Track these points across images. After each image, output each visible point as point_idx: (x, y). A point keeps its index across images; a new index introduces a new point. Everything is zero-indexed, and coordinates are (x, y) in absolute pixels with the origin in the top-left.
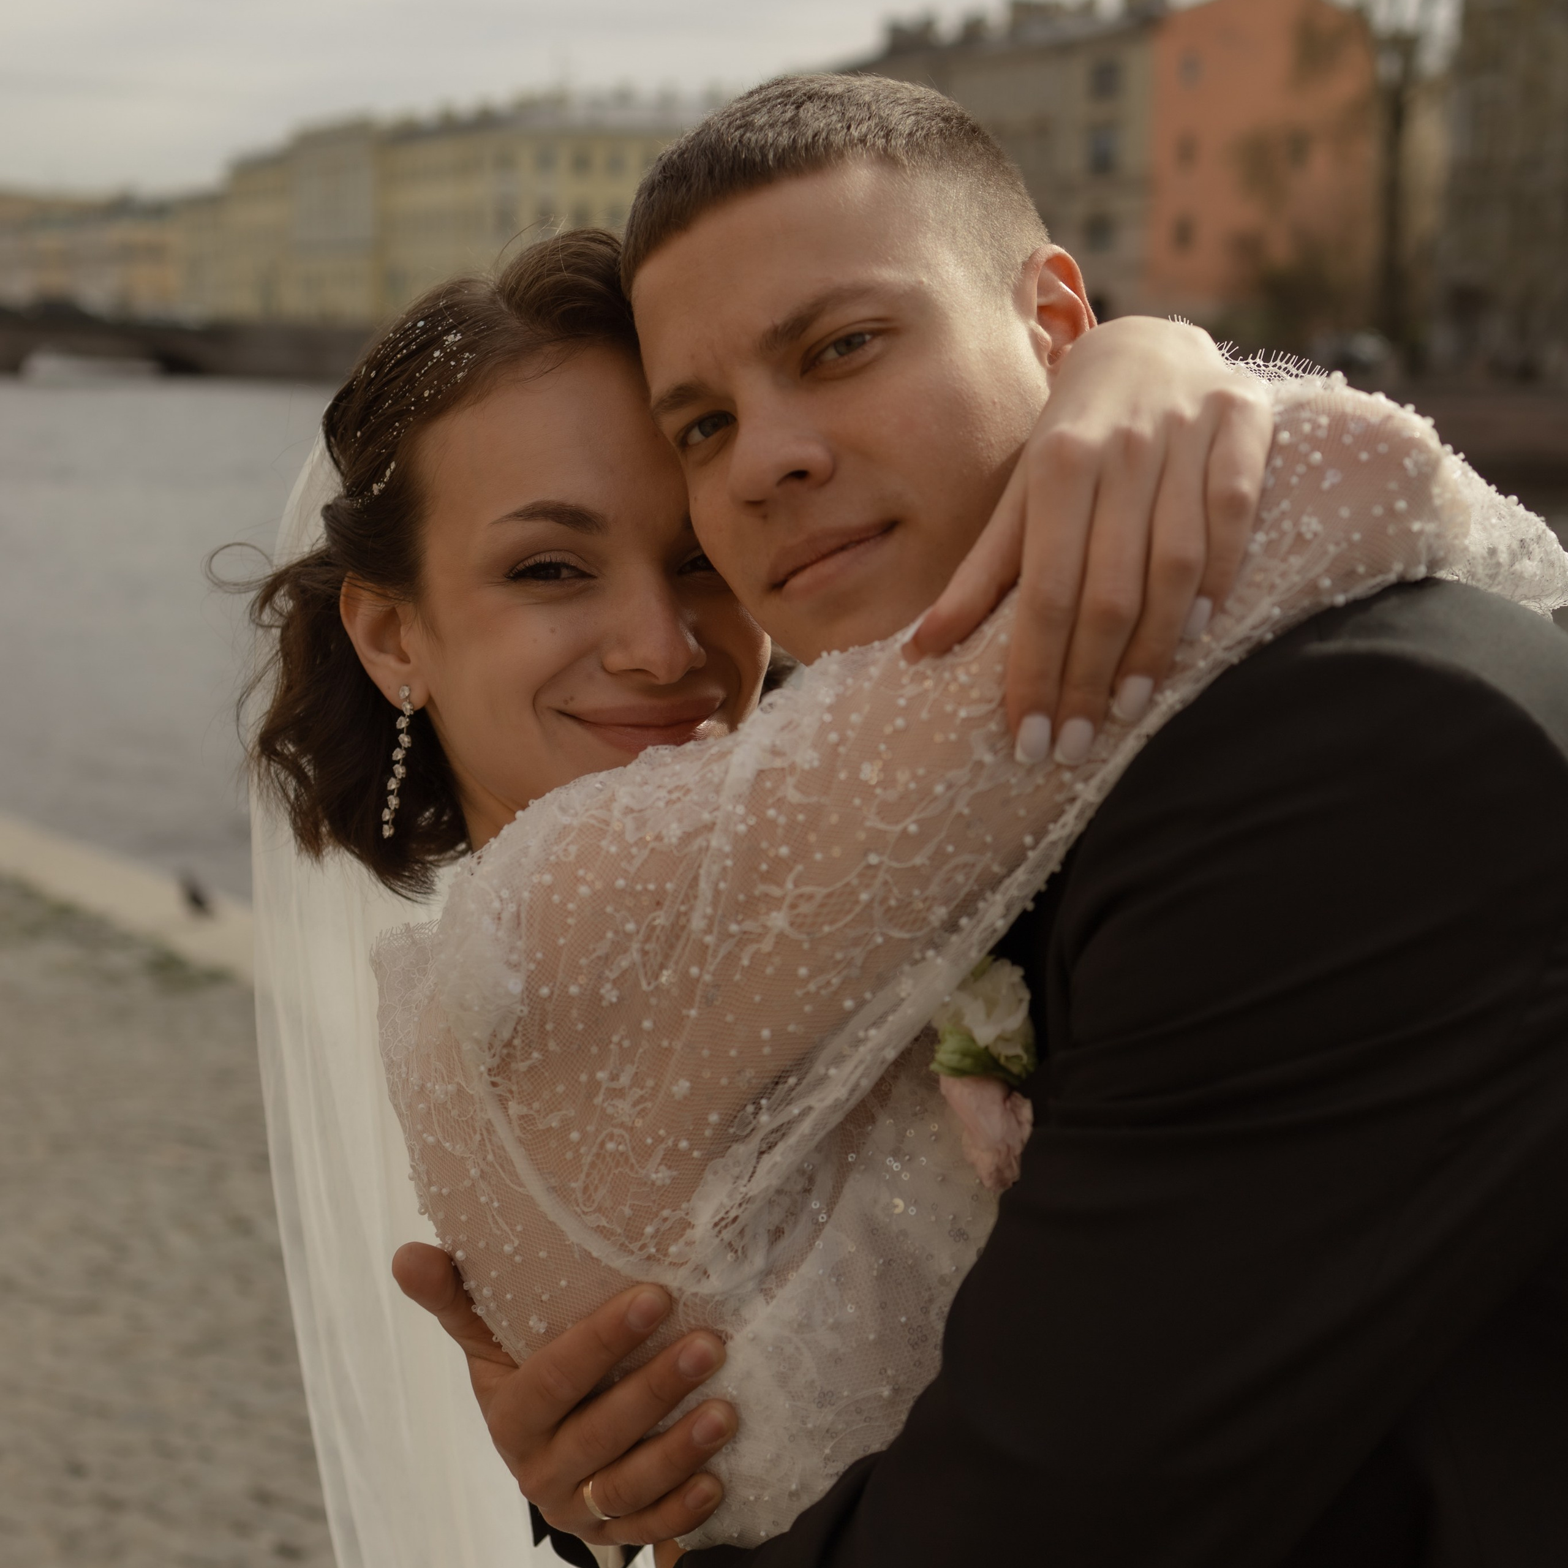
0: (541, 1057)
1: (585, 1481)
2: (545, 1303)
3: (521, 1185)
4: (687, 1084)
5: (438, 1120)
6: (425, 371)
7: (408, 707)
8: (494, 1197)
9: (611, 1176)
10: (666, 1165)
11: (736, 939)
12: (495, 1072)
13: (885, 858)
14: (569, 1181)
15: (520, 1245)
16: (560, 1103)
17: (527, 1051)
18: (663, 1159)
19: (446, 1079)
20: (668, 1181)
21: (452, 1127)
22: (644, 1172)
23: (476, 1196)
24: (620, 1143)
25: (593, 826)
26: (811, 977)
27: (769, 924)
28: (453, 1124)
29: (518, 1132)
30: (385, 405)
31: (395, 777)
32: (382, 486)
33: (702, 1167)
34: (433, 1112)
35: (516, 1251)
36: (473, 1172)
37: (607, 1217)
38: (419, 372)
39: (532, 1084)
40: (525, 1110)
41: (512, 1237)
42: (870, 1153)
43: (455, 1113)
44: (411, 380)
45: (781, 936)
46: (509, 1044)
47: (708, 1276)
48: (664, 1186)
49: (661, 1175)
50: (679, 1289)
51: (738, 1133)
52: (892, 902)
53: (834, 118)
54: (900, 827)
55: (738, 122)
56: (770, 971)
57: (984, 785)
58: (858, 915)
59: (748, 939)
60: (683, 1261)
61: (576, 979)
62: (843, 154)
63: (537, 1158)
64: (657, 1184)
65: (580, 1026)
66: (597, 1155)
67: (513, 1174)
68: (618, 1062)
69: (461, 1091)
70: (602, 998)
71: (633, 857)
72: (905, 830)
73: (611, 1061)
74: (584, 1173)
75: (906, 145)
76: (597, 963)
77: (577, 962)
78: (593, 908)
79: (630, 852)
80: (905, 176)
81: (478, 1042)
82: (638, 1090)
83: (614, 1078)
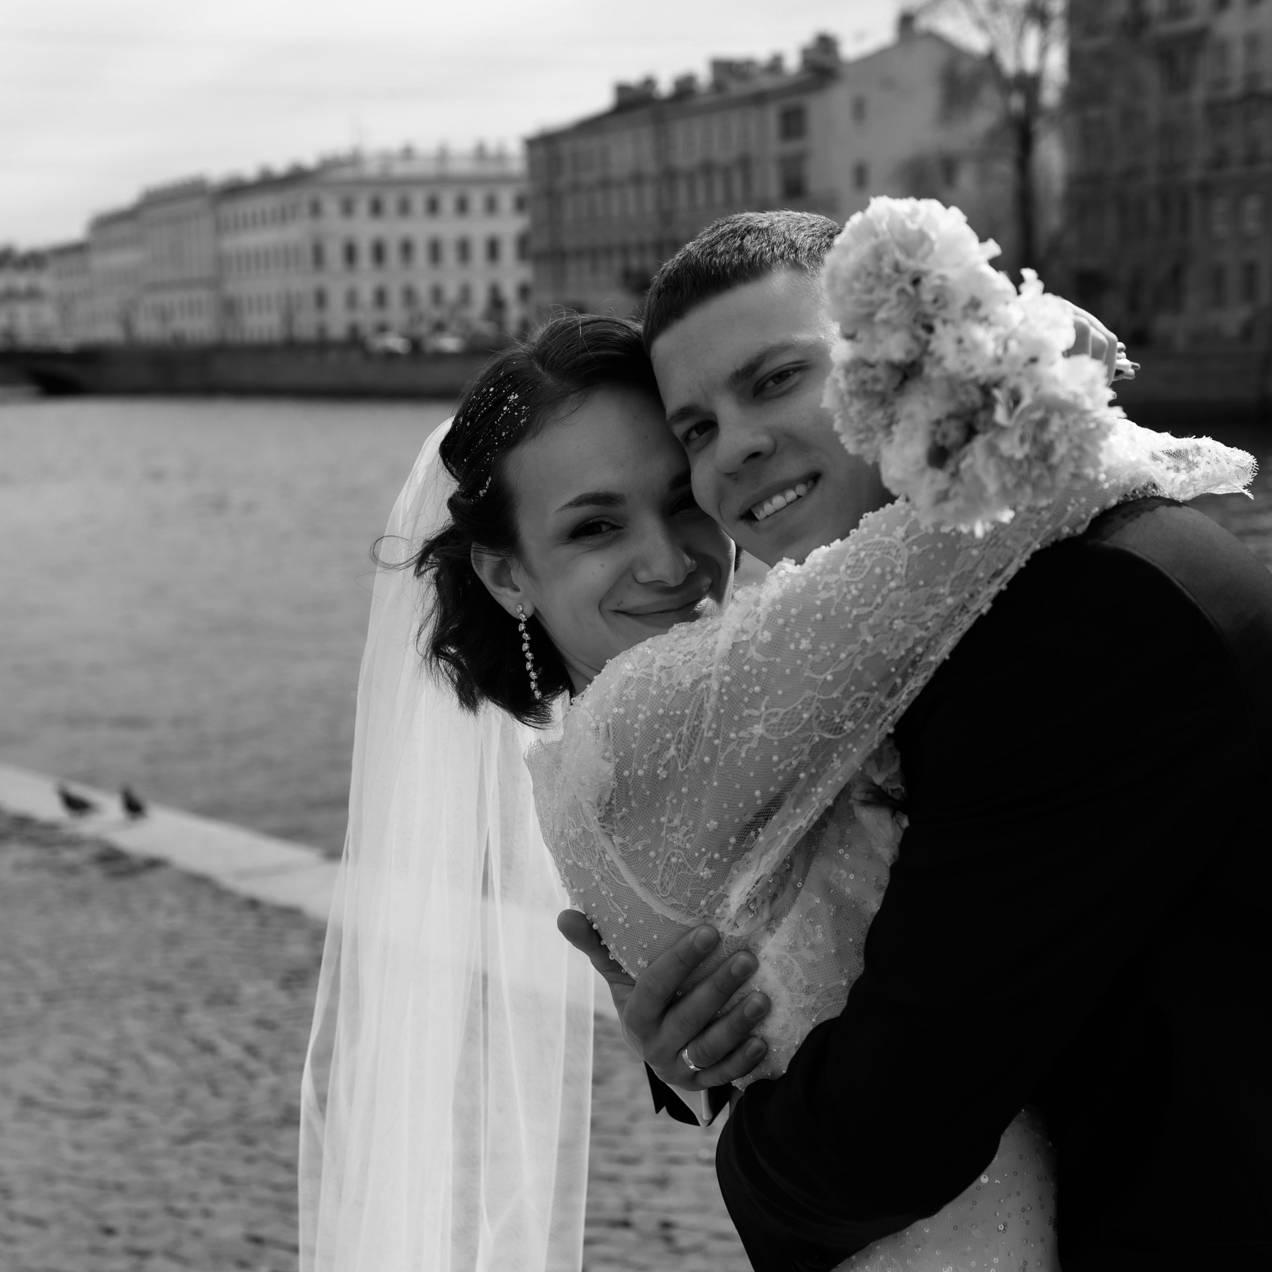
0: (628, 810)
1: (683, 1049)
2: (645, 949)
3: (626, 883)
4: (716, 823)
5: (573, 850)
6: (500, 420)
7: (523, 617)
8: (610, 891)
9: (676, 876)
10: (708, 867)
11: (737, 741)
12: (603, 820)
13: (816, 694)
14: (652, 879)
15: (627, 917)
16: (642, 836)
17: (620, 808)
18: (706, 864)
19: (576, 825)
20: (710, 876)
21: (581, 853)
22: (696, 872)
23: (599, 890)
24: (679, 858)
25: (644, 678)
26: (780, 761)
27: (754, 732)
28: (582, 851)
29: (620, 853)
30: (479, 442)
31: (528, 660)
32: (485, 491)
33: (729, 866)
34: (570, 845)
35: (626, 921)
36: (597, 877)
37: (677, 898)
38: (497, 421)
39: (624, 825)
40: (622, 840)
41: (623, 913)
42: (825, 845)
43: (583, 844)
44: (492, 426)
45: (762, 738)
46: (609, 804)
47: (738, 927)
48: (708, 878)
49: (705, 873)
50: (723, 933)
51: (747, 847)
52: (822, 718)
53: (764, 244)
54: (822, 677)
55: (708, 251)
56: (757, 758)
57: (868, 654)
58: (803, 725)
59: (743, 742)
60: (723, 918)
61: (642, 767)
62: (770, 266)
63: (633, 866)
64: (705, 878)
65: (648, 793)
66: (667, 865)
67: (620, 877)
68: (672, 812)
69: (585, 831)
70: (658, 776)
71: (667, 696)
72: (825, 679)
73: (668, 811)
74: (660, 875)
75: (808, 256)
76: (653, 757)
77: (642, 757)
78: (647, 726)
79: (665, 693)
80: (808, 276)
81: (590, 803)
82: (685, 827)
83: (670, 821)
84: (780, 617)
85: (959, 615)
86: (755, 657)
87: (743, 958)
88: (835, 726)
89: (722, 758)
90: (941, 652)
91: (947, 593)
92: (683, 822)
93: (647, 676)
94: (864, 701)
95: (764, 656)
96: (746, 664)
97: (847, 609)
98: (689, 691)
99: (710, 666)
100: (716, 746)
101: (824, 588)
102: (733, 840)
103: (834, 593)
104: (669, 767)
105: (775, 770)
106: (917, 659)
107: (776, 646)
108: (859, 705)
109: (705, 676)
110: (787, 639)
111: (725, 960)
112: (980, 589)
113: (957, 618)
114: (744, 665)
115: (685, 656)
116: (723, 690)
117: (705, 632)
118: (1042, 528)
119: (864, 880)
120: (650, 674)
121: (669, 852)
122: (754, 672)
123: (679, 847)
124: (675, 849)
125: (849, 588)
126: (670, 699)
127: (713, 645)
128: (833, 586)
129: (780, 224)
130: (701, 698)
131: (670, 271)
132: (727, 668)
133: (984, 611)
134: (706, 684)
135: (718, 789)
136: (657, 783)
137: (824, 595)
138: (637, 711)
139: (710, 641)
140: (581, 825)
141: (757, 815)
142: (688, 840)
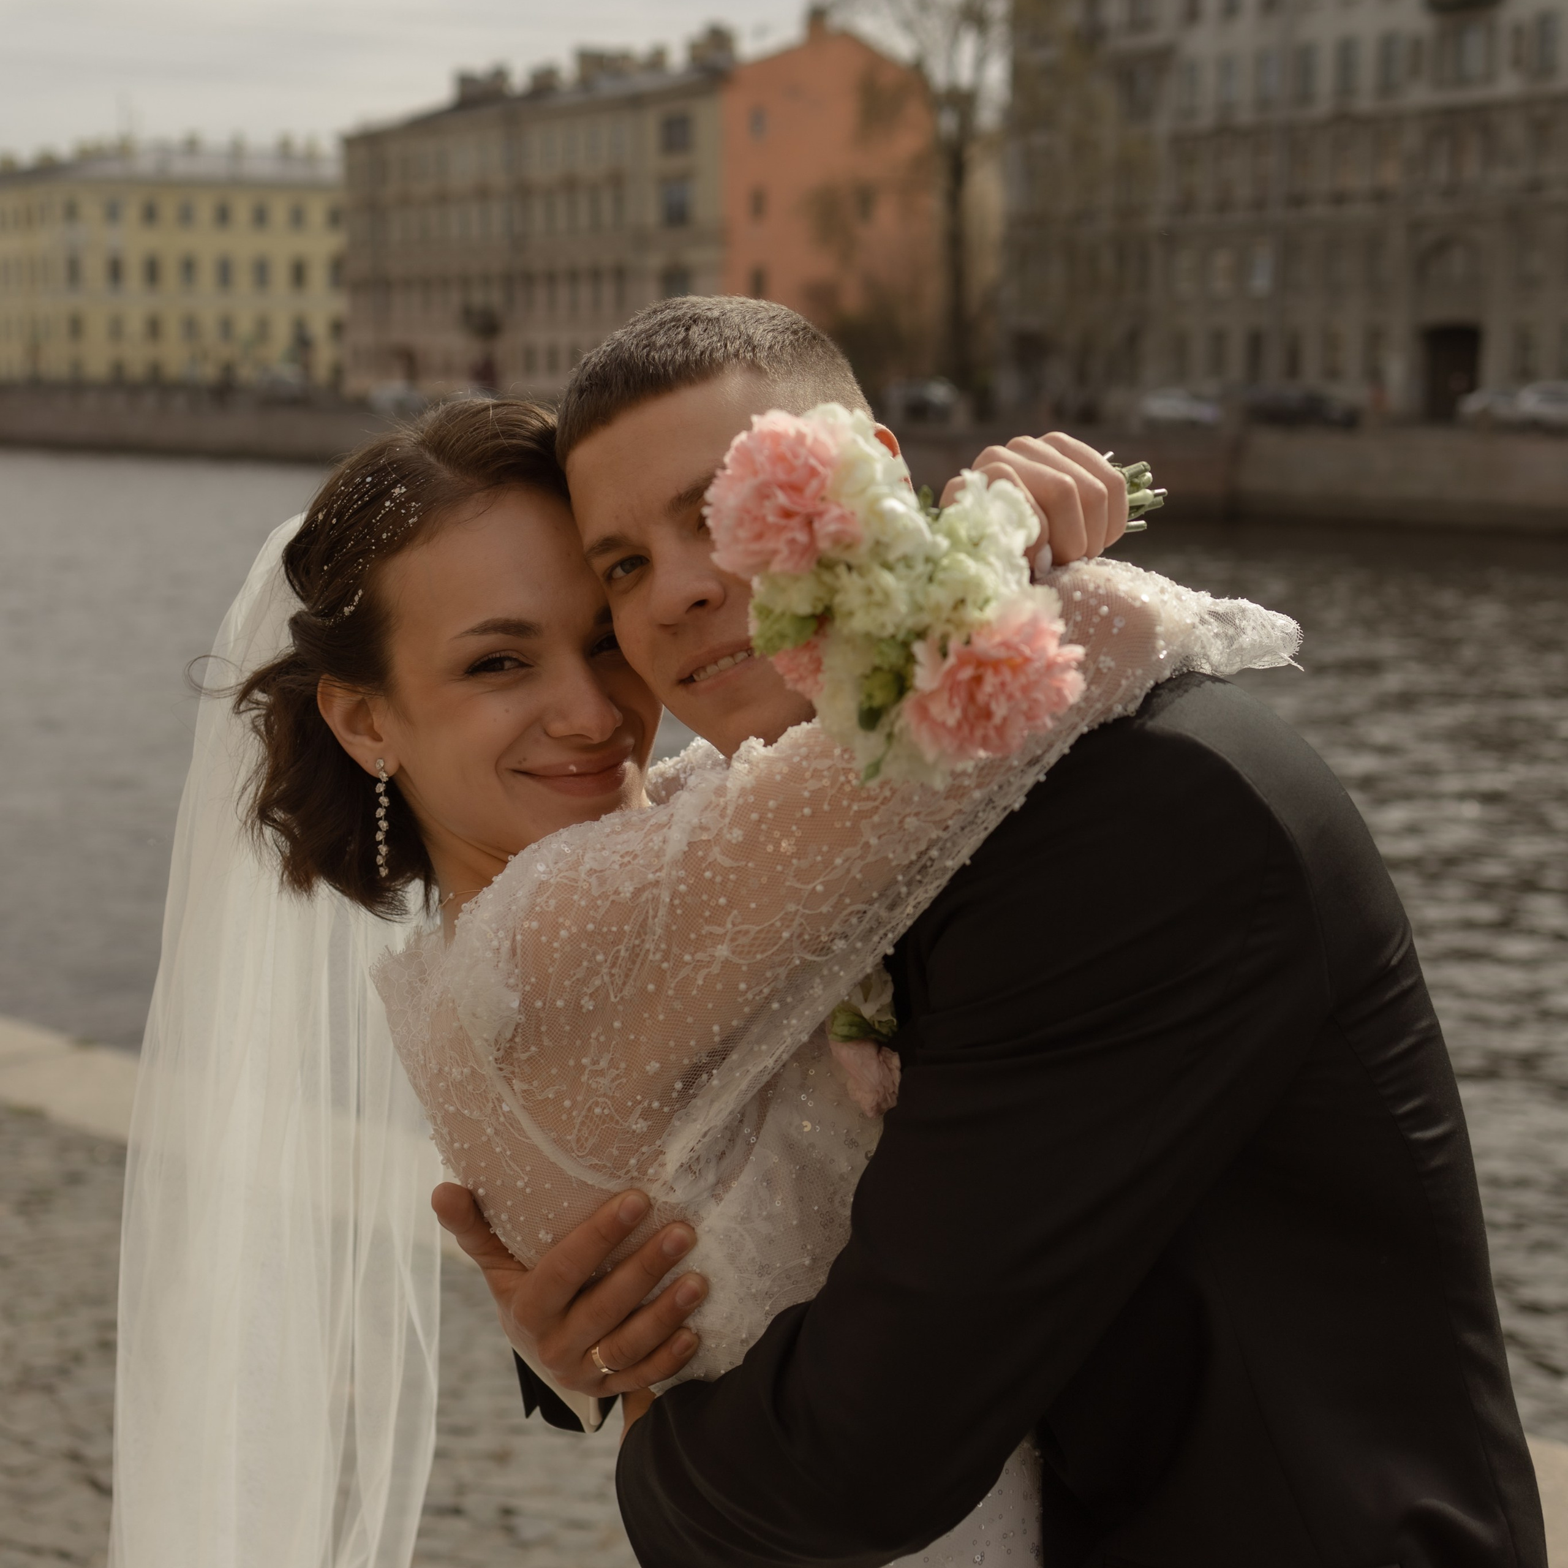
0: (537, 1050)
1: (593, 1346)
2: (551, 1220)
3: (527, 1138)
4: (658, 1065)
5: (456, 1094)
6: (380, 518)
7: (385, 775)
8: (507, 1147)
10: (643, 1118)
11: (692, 965)
12: (500, 1060)
13: (800, 908)
14: (565, 1135)
15: (529, 1180)
16: (554, 1081)
17: (526, 1046)
18: (640, 1115)
19: (460, 1063)
20: (645, 1129)
21: (468, 1098)
22: (627, 1124)
23: (492, 1148)
24: (604, 1108)
25: (566, 884)
26: (749, 989)
27: (717, 954)
28: (469, 1096)
29: (522, 1101)
30: (348, 545)
31: (381, 830)
32: (352, 608)
33: (669, 1117)
34: (451, 1088)
35: (526, 1185)
36: (489, 1131)
38: (375, 519)
39: (531, 1068)
40: (526, 1087)
41: (522, 1175)
43: (470, 1088)
44: (369, 525)
45: (726, 963)
46: (512, 1040)
49: (640, 1126)
50: (654, 1198)
51: (696, 1092)
52: (806, 937)
53: (715, 339)
54: (810, 887)
55: (644, 342)
56: (719, 986)
57: (870, 858)
58: (781, 946)
59: (700, 966)
60: (657, 1180)
61: (562, 996)
62: (723, 366)
63: (539, 1118)
64: (637, 1131)
65: (567, 1028)
66: (586, 1117)
67: (521, 1130)
68: (597, 1052)
69: (473, 1072)
70: (582, 1007)
71: (598, 907)
72: (814, 889)
73: (592, 1051)
74: (576, 1129)
75: (768, 356)
76: (577, 984)
77: (562, 984)
78: (572, 946)
79: (596, 904)
80: (768, 381)
81: (487, 1040)
82: (614, 1070)
83: (595, 1062)
84: (752, 812)
85: (984, 811)
86: (719, 860)
87: (678, 1231)
88: (820, 946)
89: (673, 985)
90: (960, 855)
91: (973, 785)
92: (612, 1064)
93: (570, 881)
94: (860, 915)
95: (733, 859)
96: (706, 869)
97: (845, 803)
98: (629, 903)
99: (657, 871)
100: (663, 970)
101: (812, 776)
102: (679, 1085)
103: (826, 782)
104: (596, 997)
105: (740, 1000)
106: (929, 863)
107: (748, 847)
108: (854, 920)
109: (650, 883)
110: (762, 839)
111: (657, 1232)
112: (1012, 779)
113: (980, 814)
114: (704, 871)
115: (622, 856)
116: (677, 902)
117: (648, 827)
118: (1091, 707)
119: (832, 1133)
120: (574, 879)
121: (591, 1101)
122: (718, 879)
123: (605, 1095)
124: (599, 1097)
125: (847, 777)
126: (602, 911)
127: (661, 844)
128: (826, 773)
129: (734, 314)
130: (645, 911)
131: (595, 365)
132: (682, 873)
133: (1017, 806)
134: (652, 893)
135: (664, 1024)
136: (579, 1015)
137: (812, 785)
138: (557, 926)
139: (657, 839)
140: (470, 1064)
141: (712, 1054)
142: (617, 1087)
